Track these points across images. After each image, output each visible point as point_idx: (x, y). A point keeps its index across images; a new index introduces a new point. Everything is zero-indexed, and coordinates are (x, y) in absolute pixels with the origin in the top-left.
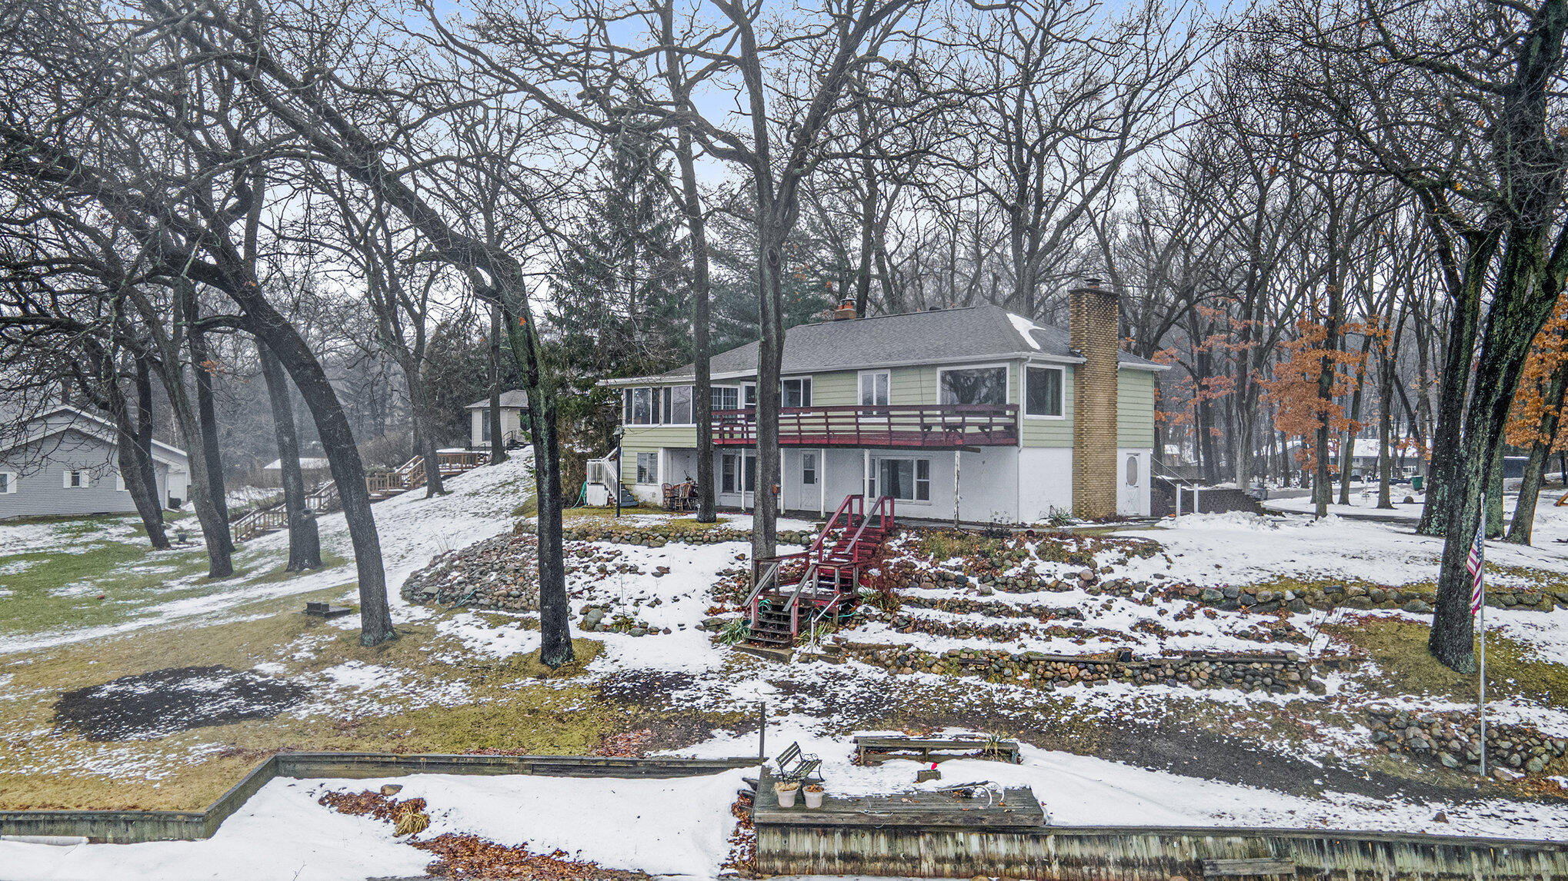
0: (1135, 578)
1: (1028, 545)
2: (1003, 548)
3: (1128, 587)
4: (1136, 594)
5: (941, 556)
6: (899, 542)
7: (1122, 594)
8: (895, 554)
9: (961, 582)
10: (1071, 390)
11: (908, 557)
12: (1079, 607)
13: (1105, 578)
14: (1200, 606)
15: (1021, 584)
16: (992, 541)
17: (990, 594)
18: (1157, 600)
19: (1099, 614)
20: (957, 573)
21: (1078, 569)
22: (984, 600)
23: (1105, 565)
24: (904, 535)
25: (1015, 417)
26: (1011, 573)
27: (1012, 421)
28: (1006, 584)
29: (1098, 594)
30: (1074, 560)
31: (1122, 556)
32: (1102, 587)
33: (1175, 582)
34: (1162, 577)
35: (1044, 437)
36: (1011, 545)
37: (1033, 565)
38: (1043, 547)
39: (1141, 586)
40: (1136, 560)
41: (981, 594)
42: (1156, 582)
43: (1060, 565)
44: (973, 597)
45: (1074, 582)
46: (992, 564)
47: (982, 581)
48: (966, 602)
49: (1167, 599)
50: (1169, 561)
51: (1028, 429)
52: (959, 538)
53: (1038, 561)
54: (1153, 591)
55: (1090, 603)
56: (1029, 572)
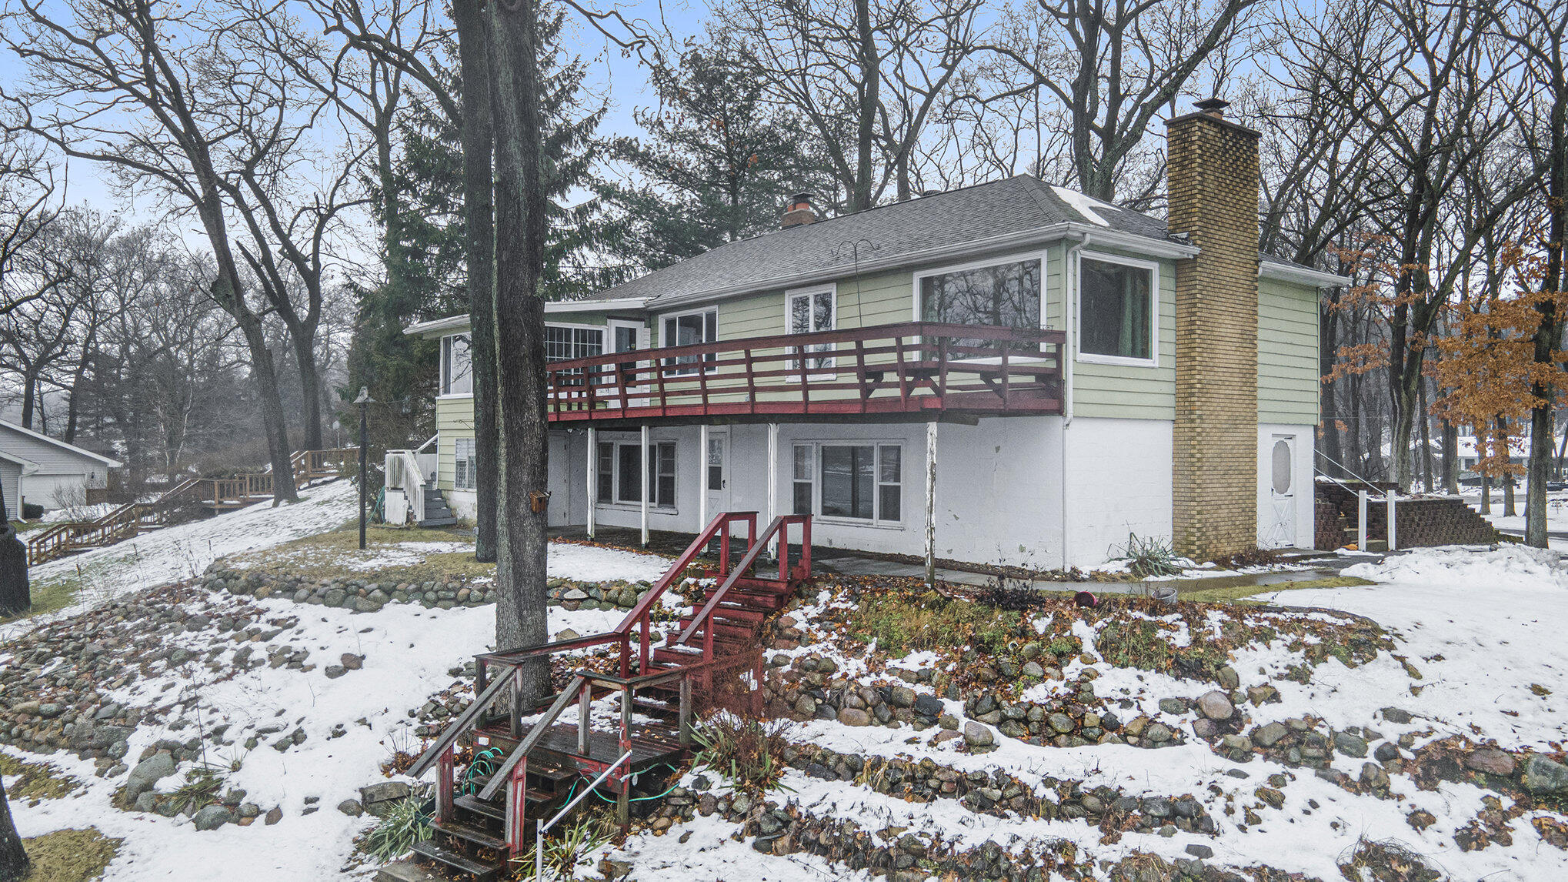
0: (1336, 716)
1: (1079, 628)
2: (1024, 633)
3: (1319, 742)
4: (1342, 762)
5: (890, 647)
6: (812, 611)
7: (1308, 761)
8: (799, 639)
9: (926, 713)
10: (1171, 310)
11: (824, 648)
12: (1201, 795)
13: (1262, 715)
14: (1522, 806)
15: (1060, 722)
16: (999, 616)
17: (989, 745)
18: (1400, 782)
19: (1252, 819)
20: (921, 689)
21: (1194, 689)
22: (971, 764)
23: (1258, 680)
24: (824, 596)
25: (1057, 356)
26: (1037, 694)
27: (1053, 365)
28: (1026, 721)
29: (1245, 757)
30: (1184, 667)
31: (1298, 658)
32: (1255, 738)
33: (1442, 732)
34: (1403, 717)
35: (1119, 398)
36: (1041, 626)
37: (1088, 676)
38: (1111, 633)
39: (1352, 741)
40: (1331, 671)
41: (969, 746)
42: (1392, 732)
43: (1151, 676)
44: (947, 756)
45: (1185, 722)
46: (997, 669)
47: (973, 711)
48: (930, 769)
49: (1426, 781)
50: (1413, 673)
51: (1084, 382)
52: (932, 606)
53: (1101, 666)
54: (1387, 755)
55: (1228, 784)
56: (1079, 695)
